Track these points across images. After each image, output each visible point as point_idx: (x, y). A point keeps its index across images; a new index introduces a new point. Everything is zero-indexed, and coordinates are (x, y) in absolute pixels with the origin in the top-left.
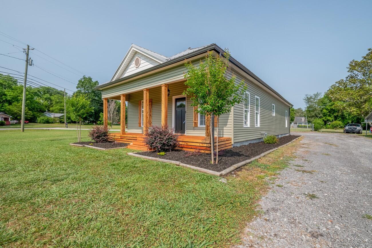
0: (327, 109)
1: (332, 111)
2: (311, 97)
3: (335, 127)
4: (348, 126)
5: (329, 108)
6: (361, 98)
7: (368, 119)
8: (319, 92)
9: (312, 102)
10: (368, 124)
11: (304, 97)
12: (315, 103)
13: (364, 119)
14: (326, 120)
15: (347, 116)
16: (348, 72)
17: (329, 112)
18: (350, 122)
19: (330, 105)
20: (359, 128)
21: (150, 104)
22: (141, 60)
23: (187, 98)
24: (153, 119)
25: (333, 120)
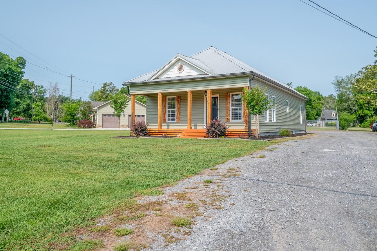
2: (343, 81)
9: (344, 88)
11: (334, 80)
12: (349, 89)
14: (363, 115)
21: (179, 101)
22: (185, 67)
23: (219, 97)
24: (181, 115)
25: (373, 115)
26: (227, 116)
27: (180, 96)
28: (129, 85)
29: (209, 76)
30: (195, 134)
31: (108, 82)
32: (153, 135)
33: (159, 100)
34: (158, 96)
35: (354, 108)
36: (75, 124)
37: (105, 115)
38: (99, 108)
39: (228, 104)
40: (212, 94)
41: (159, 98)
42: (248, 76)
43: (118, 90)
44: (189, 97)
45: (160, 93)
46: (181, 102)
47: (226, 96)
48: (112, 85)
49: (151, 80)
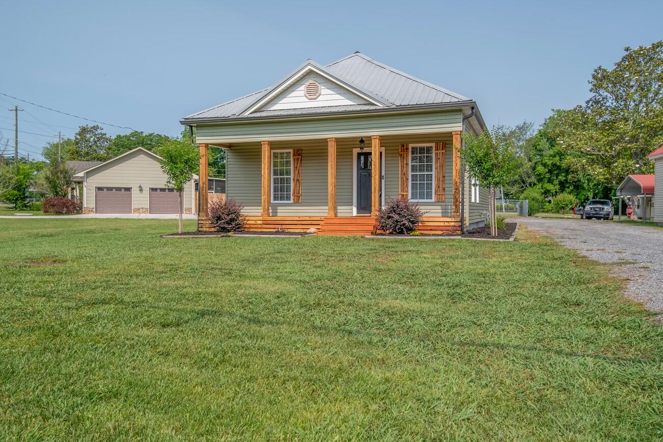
0: (545, 165)
1: (555, 170)
2: (511, 134)
3: (561, 208)
4: (590, 204)
5: (549, 163)
6: (611, 148)
7: (621, 190)
8: (528, 122)
10: (623, 201)
12: (521, 147)
13: (616, 189)
15: (584, 183)
16: (591, 91)
17: (550, 172)
18: (591, 195)
19: (551, 156)
20: (608, 209)
21: (298, 159)
22: (322, 87)
23: (386, 153)
24: (303, 188)
25: (558, 191)
26: (403, 190)
27: (302, 150)
28: (195, 125)
29: (378, 108)
30: (350, 228)
31: (91, 125)
32: (252, 230)
33: (264, 155)
34: (261, 148)
35: (529, 181)
36: (26, 206)
37: (100, 189)
38: (88, 174)
39: (405, 166)
40: (381, 146)
41: (264, 152)
42: (460, 110)
43: (110, 140)
44: (332, 150)
45: (267, 142)
46: (302, 162)
47: (400, 150)
48: (99, 131)
49: (246, 114)
